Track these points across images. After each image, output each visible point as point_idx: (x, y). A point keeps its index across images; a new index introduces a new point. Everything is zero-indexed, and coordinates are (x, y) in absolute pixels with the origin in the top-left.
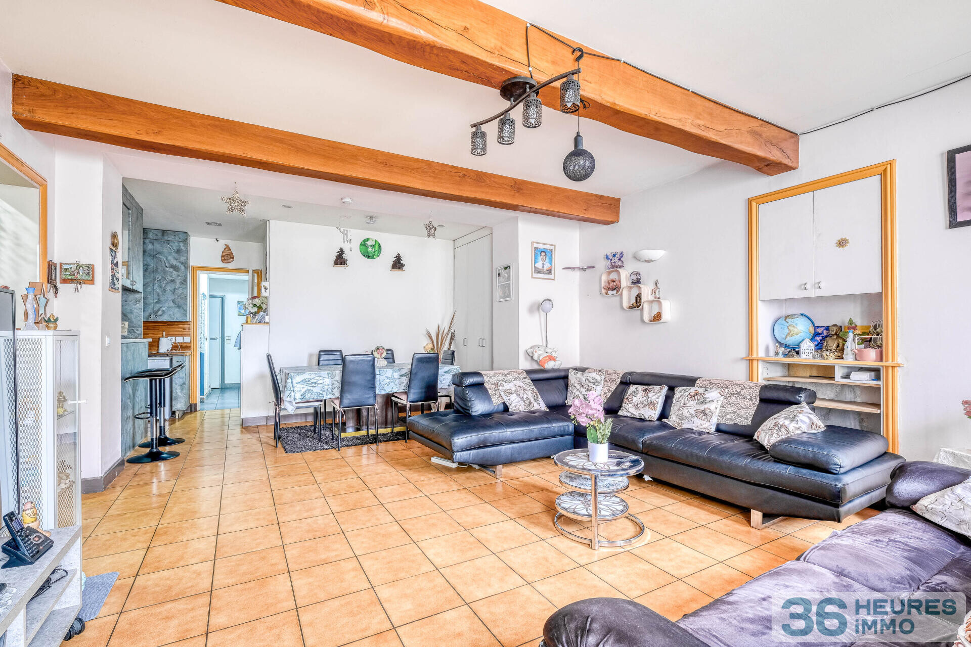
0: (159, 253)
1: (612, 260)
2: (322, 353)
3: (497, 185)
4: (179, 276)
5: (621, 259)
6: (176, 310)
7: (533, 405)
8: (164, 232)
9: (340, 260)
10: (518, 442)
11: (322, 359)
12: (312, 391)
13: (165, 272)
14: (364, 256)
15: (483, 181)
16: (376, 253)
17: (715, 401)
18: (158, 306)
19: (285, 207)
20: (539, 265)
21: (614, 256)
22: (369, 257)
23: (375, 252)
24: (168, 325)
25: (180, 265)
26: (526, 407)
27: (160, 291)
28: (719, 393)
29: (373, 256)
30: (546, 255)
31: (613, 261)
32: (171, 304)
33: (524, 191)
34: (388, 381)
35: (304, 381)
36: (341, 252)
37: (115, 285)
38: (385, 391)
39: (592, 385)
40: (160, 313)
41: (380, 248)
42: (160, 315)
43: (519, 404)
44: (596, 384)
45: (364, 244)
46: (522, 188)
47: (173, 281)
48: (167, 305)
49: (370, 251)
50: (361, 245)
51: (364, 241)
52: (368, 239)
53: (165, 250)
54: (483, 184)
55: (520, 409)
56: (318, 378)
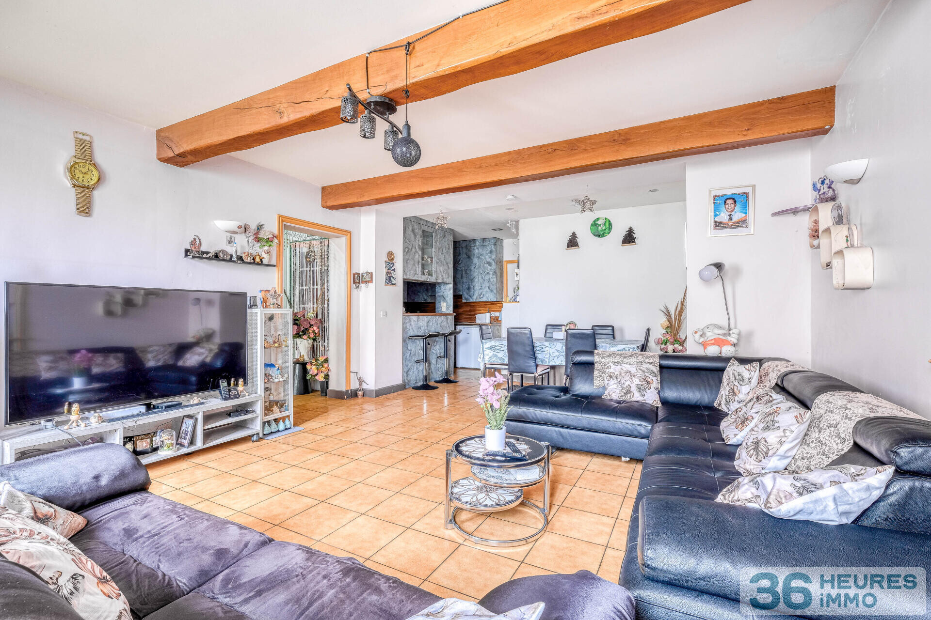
0: (481, 255)
1: (820, 190)
2: (549, 327)
3: (594, 147)
4: (491, 269)
5: (832, 186)
6: (490, 293)
7: (632, 395)
8: (484, 240)
9: (573, 242)
10: (567, 428)
11: (547, 332)
12: (496, 356)
13: (484, 267)
14: (595, 235)
15: (576, 148)
16: (607, 231)
17: (781, 429)
18: (481, 291)
19: (508, 209)
20: (723, 217)
21: (823, 183)
22: (599, 236)
23: (605, 230)
24: (492, 304)
25: (492, 261)
26: (620, 395)
27: (481, 281)
28: (796, 417)
29: (603, 234)
30: (735, 202)
31: (822, 191)
32: (488, 289)
33: (632, 141)
34: (557, 354)
35: (491, 348)
36: (574, 235)
37: (391, 282)
38: (554, 363)
39: (736, 383)
40: (482, 296)
41: (610, 225)
42: (482, 297)
43: (616, 390)
44: (741, 382)
45: (595, 224)
46: (629, 137)
47: (488, 273)
48: (485, 290)
49: (600, 230)
50: (592, 225)
51: (595, 221)
52: (598, 219)
53: (484, 253)
54: (577, 151)
55: (612, 396)
56: (501, 346)
